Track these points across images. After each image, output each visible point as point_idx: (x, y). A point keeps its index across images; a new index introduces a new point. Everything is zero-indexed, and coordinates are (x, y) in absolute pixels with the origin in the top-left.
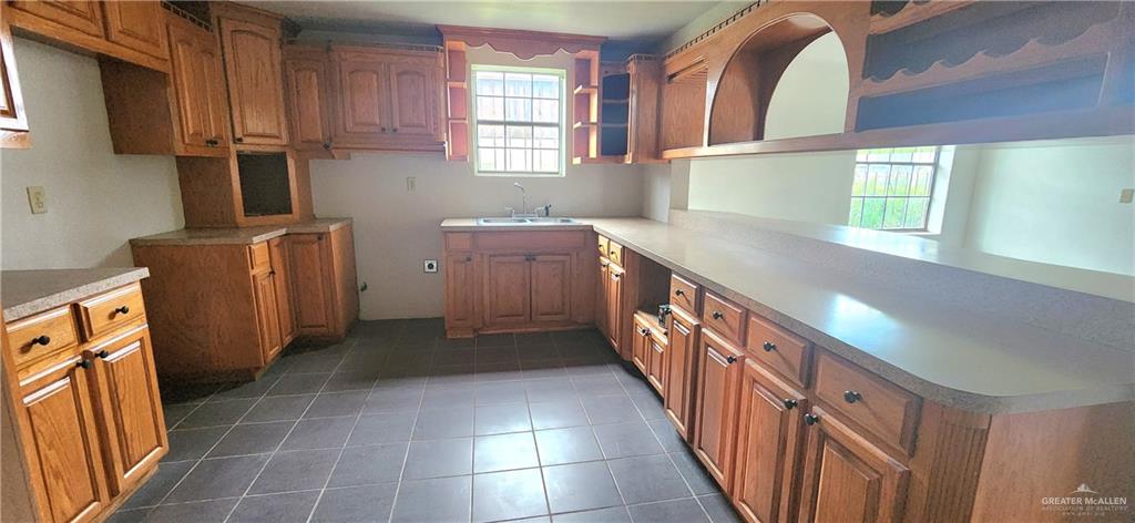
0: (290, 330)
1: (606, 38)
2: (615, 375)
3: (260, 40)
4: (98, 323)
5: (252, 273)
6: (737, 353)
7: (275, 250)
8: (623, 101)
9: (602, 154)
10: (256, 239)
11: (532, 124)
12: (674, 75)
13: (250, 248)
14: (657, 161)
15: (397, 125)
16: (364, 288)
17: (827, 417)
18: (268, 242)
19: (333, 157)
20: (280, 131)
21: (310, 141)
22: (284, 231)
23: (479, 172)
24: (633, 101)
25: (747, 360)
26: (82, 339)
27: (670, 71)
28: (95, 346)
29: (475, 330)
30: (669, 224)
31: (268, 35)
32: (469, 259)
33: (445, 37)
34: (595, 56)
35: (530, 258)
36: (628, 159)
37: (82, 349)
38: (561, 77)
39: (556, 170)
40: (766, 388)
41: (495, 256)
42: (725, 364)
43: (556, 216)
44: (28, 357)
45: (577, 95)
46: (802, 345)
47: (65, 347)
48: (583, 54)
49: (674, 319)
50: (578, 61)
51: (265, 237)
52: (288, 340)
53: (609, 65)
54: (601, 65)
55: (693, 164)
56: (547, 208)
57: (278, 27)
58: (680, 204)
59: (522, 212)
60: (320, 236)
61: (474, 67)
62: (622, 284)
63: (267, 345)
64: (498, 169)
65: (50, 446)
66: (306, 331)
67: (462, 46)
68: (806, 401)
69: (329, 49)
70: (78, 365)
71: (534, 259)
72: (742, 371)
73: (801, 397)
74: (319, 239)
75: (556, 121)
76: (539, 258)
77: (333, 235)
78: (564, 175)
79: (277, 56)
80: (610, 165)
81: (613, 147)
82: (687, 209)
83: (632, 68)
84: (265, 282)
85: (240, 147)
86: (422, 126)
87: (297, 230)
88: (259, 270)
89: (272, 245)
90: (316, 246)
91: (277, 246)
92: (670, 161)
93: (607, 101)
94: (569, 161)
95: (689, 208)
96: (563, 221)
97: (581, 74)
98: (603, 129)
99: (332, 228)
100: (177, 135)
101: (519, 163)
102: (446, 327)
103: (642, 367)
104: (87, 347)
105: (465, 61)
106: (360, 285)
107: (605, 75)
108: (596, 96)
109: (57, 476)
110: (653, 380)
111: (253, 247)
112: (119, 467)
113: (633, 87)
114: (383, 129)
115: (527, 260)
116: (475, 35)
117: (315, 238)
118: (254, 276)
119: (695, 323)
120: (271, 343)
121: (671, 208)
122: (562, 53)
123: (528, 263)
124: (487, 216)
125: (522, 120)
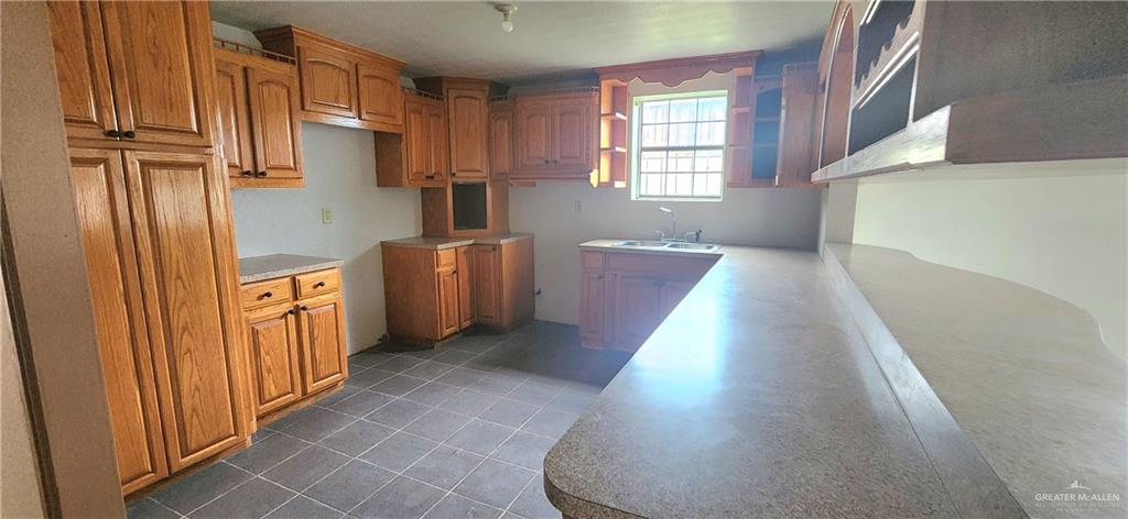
0: (467, 318)
3: (474, 101)
4: (306, 289)
5: (437, 270)
7: (461, 255)
8: (774, 119)
9: (753, 177)
10: (441, 247)
11: (695, 148)
13: (438, 252)
15: (558, 158)
16: (539, 293)
18: (456, 249)
20: (483, 167)
21: (502, 174)
22: (471, 242)
23: (640, 196)
24: (784, 118)
26: (296, 298)
28: (301, 303)
31: (479, 97)
33: (599, 77)
34: (750, 72)
35: (660, 283)
36: (776, 184)
37: (295, 303)
41: (625, 277)
43: (706, 242)
44: (260, 302)
45: (736, 115)
47: (285, 301)
50: (740, 79)
51: (457, 244)
52: (466, 324)
53: (764, 81)
54: (756, 80)
56: (697, 234)
57: (487, 88)
58: (846, 239)
59: (673, 236)
60: (494, 247)
63: (445, 324)
65: (268, 354)
66: (481, 320)
69: (516, 101)
70: (291, 312)
71: (663, 284)
74: (494, 249)
75: (721, 143)
76: (667, 283)
77: (503, 247)
79: (485, 111)
81: (762, 170)
82: (851, 244)
83: (783, 81)
84: (449, 278)
85: (455, 180)
87: (480, 242)
88: (444, 269)
89: (459, 251)
90: (492, 255)
91: (465, 252)
92: (827, 185)
93: (760, 119)
94: (725, 186)
95: (853, 242)
98: (755, 149)
99: (503, 242)
100: (405, 174)
101: (681, 187)
102: (580, 336)
104: (298, 303)
105: (627, 94)
106: (536, 290)
107: (760, 92)
109: (269, 371)
111: (441, 252)
112: (309, 378)
113: (784, 101)
114: (547, 162)
115: (657, 284)
117: (491, 248)
118: (438, 273)
120: (449, 323)
122: (713, 75)
123: (656, 287)
124: (632, 239)
125: (685, 144)
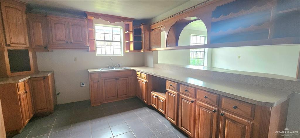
0: (32, 112)
1: (134, 19)
2: (147, 110)
3: (17, 11)
5: (19, 93)
6: (193, 100)
7: (26, 84)
8: (140, 36)
9: (135, 49)
10: (20, 81)
11: (113, 41)
12: (153, 29)
13: (17, 84)
14: (150, 51)
15: (72, 41)
16: (59, 94)
17: (226, 113)
19: (49, 51)
20: (26, 42)
21: (38, 46)
22: (29, 77)
23: (97, 55)
24: (143, 36)
25: (197, 101)
27: (152, 29)
29: (101, 103)
30: (153, 67)
31: (21, 10)
32: (98, 81)
33: (87, 15)
34: (131, 24)
35: (117, 79)
36: (142, 51)
38: (120, 29)
39: (120, 54)
40: (204, 108)
41: (106, 80)
42: (190, 103)
43: (122, 67)
45: (126, 34)
46: (216, 96)
48: (128, 23)
49: (169, 92)
50: (126, 24)
51: (23, 80)
52: (32, 115)
53: (135, 26)
54: (133, 26)
55: (158, 52)
56: (119, 65)
57: (25, 7)
58: (156, 62)
59: (112, 66)
60: (44, 78)
61: (95, 24)
62: (147, 84)
63: (25, 119)
64: (103, 54)
66: (38, 112)
67: (93, 18)
68: (218, 110)
69: (46, 16)
71: (118, 80)
72: (195, 104)
73: (217, 109)
75: (120, 40)
76: (119, 79)
77: (49, 77)
78: (123, 55)
79: (25, 17)
80: (137, 52)
81: (138, 47)
83: (142, 27)
84: (24, 96)
85: (9, 48)
86: (81, 41)
87: (34, 76)
88: (21, 92)
89: (25, 83)
90: (43, 81)
91: (27, 82)
92: (153, 51)
93: (135, 35)
94: (124, 52)
95: (158, 63)
96: (124, 68)
97: (127, 28)
98: (134, 43)
99: (49, 74)
101: (109, 52)
102: (91, 103)
103: (155, 107)
105: (92, 22)
107: (134, 29)
108: (132, 34)
110: (160, 110)
111: (19, 84)
113: (142, 32)
114: (67, 42)
115: (116, 80)
116: (97, 15)
118: (19, 94)
119: (177, 93)
120: (26, 118)
121: (154, 63)
122: (123, 22)
123: (116, 81)
124: (102, 68)
